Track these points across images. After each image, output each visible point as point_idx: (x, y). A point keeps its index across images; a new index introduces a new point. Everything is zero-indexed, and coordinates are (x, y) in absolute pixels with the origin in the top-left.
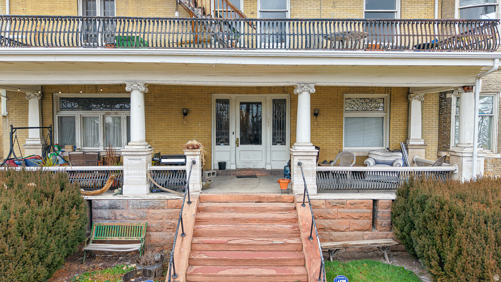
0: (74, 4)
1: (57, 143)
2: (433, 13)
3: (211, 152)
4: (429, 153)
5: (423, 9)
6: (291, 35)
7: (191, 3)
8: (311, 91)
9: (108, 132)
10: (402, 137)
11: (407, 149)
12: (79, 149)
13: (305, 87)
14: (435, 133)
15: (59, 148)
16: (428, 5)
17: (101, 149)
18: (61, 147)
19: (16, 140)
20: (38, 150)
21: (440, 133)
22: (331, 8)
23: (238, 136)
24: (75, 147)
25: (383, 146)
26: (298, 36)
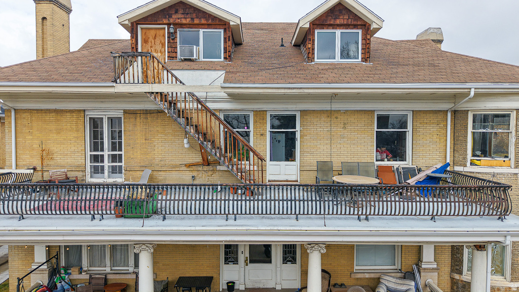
0: (81, 126)
1: (64, 265)
2: (445, 134)
3: (219, 274)
4: (442, 274)
5: (434, 130)
6: (301, 200)
7: (200, 137)
8: (322, 251)
9: (114, 251)
10: (415, 258)
11: (419, 272)
12: (86, 271)
13: (316, 247)
14: (447, 254)
15: (65, 271)
16: (440, 125)
17: (108, 269)
18: (66, 268)
19: (23, 290)
20: (44, 275)
21: (452, 255)
22: (342, 129)
23: (248, 255)
24: (81, 268)
25: (395, 265)
26: (308, 202)
